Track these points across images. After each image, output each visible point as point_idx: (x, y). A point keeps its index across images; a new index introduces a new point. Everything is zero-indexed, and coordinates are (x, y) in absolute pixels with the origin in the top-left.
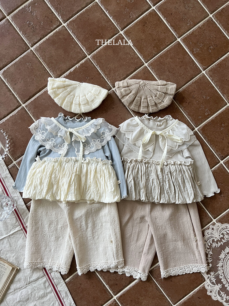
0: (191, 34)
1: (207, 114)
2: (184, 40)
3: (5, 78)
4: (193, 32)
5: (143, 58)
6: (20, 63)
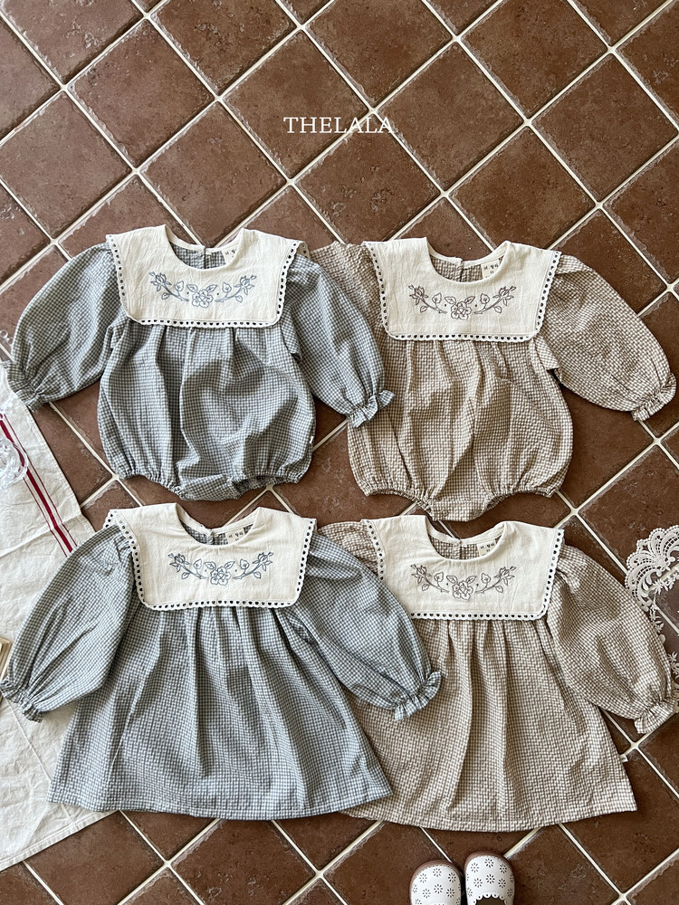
0: (646, 34)
2: (626, 51)
3: (155, 183)
4: (649, 29)
5: (521, 104)
6: (192, 139)
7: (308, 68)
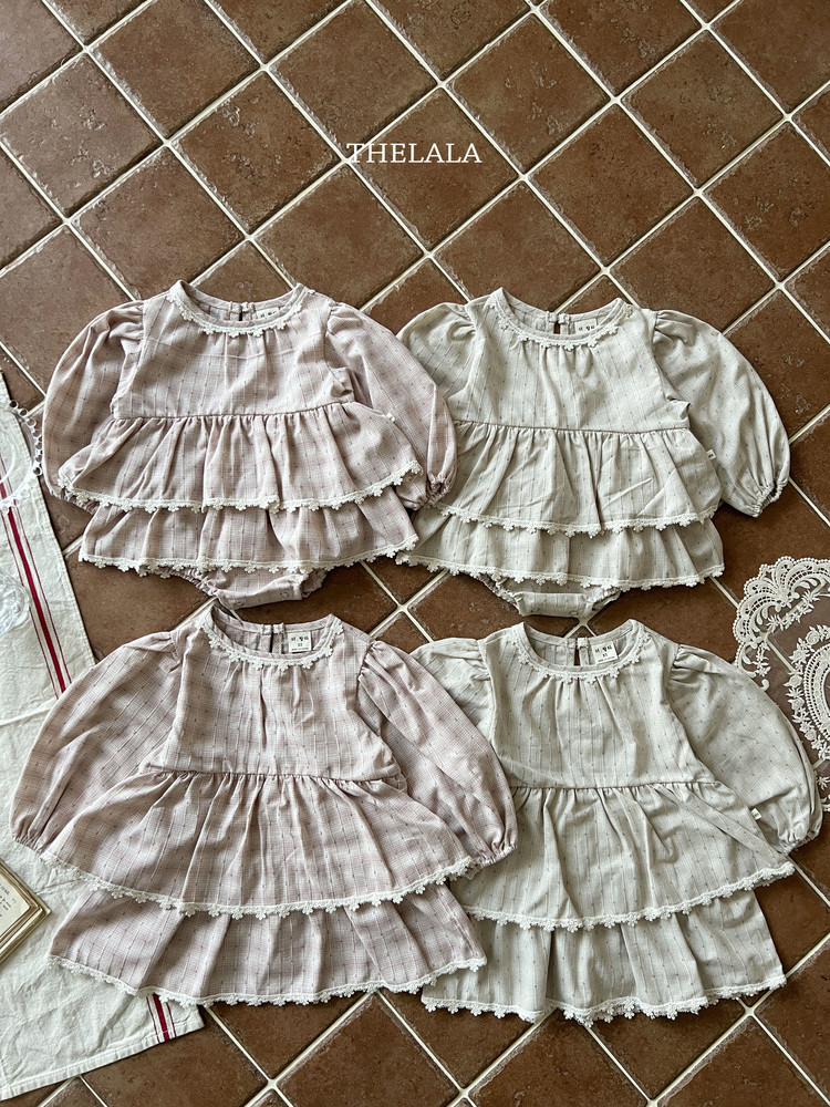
0: (736, 175)
1: (802, 411)
2: (714, 194)
4: (739, 170)
5: (597, 251)
7: (354, 206)
